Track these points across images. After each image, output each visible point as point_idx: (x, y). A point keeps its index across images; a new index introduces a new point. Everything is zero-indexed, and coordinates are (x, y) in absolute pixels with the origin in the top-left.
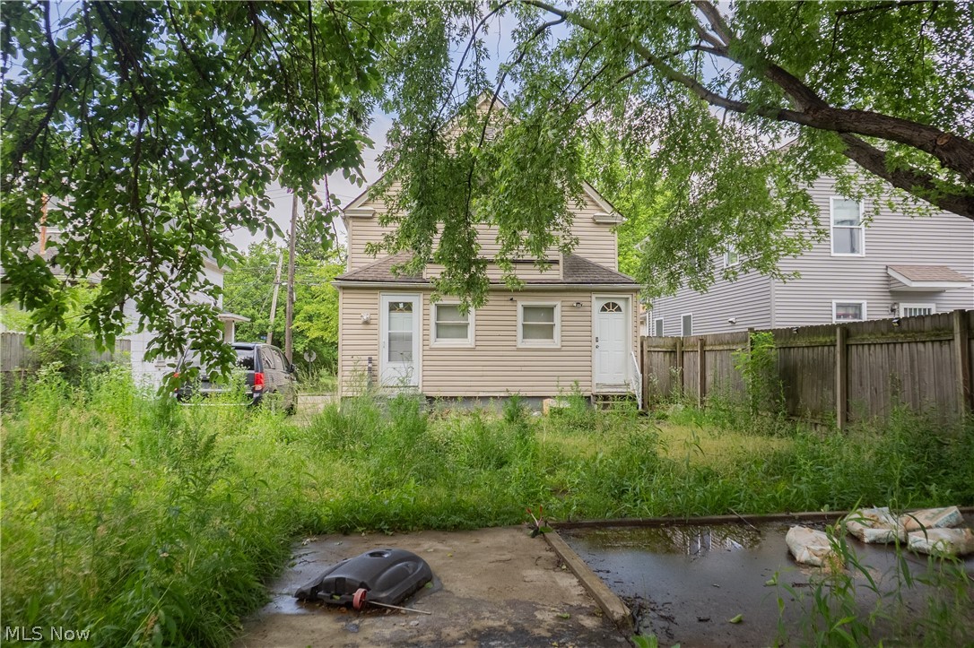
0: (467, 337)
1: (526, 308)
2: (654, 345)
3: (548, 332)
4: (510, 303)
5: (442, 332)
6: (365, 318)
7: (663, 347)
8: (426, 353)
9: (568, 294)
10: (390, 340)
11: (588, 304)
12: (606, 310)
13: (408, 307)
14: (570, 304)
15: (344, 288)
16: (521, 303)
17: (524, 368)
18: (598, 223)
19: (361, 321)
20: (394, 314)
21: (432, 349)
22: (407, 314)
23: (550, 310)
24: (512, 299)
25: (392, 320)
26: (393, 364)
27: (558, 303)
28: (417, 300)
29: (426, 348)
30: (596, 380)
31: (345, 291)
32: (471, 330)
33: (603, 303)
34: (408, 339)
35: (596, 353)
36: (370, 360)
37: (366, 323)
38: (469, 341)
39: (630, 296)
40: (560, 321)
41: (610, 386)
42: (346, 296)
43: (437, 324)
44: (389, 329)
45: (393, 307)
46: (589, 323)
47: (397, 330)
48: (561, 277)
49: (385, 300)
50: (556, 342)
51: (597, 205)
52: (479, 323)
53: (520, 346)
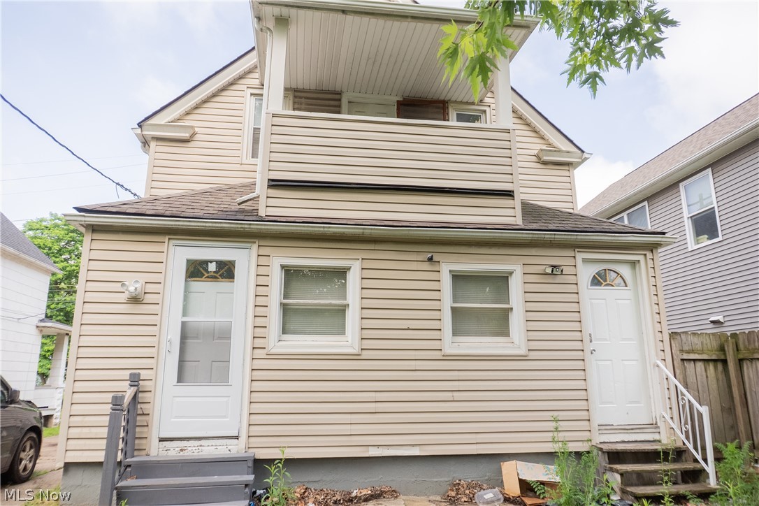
0: (344, 334)
1: (457, 278)
2: (686, 348)
3: (499, 323)
4: (426, 266)
5: (294, 322)
6: (132, 289)
7: (702, 352)
8: (258, 364)
9: (533, 251)
10: (184, 337)
11: (571, 270)
12: (599, 284)
13: (226, 271)
14: (539, 269)
15: (95, 229)
16: (449, 265)
17: (457, 396)
18: (545, 163)
19: (123, 297)
20: (198, 286)
21: (272, 357)
22: (223, 285)
23: (500, 281)
24: (430, 259)
25: (192, 296)
26: (184, 389)
27: (517, 269)
28: (244, 257)
29: (259, 353)
30: (598, 419)
31: (96, 236)
32: (353, 318)
33: (593, 270)
34: (223, 335)
35: (593, 365)
36: (135, 380)
37: (135, 300)
38: (349, 341)
39: (641, 258)
40: (521, 301)
41: (624, 430)
42: (96, 245)
43: (285, 309)
44: (184, 314)
45: (196, 270)
46: (574, 307)
47: (202, 316)
48: (519, 221)
49: (180, 254)
50: (517, 338)
51: (543, 138)
52: (368, 303)
53: (449, 349)
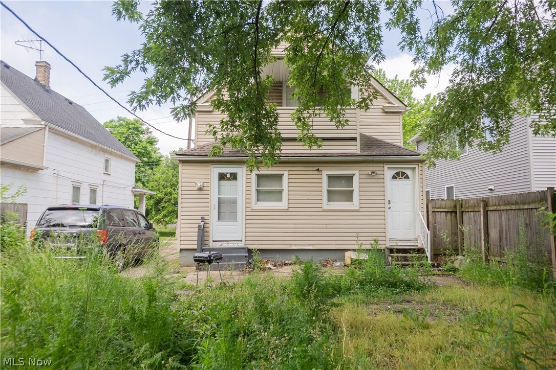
0: (282, 201)
1: (330, 177)
2: (437, 206)
3: (348, 196)
4: (316, 173)
5: (261, 197)
6: (199, 185)
7: (445, 208)
8: (248, 213)
9: (364, 165)
10: (219, 203)
11: (382, 173)
12: (396, 178)
13: (234, 177)
14: (366, 173)
15: (183, 162)
16: (326, 172)
17: (328, 226)
18: (386, 112)
19: (196, 188)
20: (223, 182)
21: (253, 211)
22: (233, 182)
23: (349, 178)
24: (318, 170)
25: (222, 187)
26: (221, 223)
27: (356, 173)
28: (241, 171)
29: (248, 209)
30: (390, 235)
31: (184, 164)
32: (285, 195)
33: (394, 172)
34: (234, 202)
35: (389, 214)
36: (203, 219)
37: (200, 189)
38: (283, 204)
39: (416, 166)
40: (358, 187)
41: (401, 241)
42: (184, 168)
43: (258, 191)
44: (219, 195)
45: (222, 177)
46: (382, 189)
47: (225, 195)
48: (358, 151)
49: (216, 170)
50: (355, 204)
51: (386, 99)
52: (291, 189)
53: (325, 208)
